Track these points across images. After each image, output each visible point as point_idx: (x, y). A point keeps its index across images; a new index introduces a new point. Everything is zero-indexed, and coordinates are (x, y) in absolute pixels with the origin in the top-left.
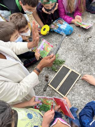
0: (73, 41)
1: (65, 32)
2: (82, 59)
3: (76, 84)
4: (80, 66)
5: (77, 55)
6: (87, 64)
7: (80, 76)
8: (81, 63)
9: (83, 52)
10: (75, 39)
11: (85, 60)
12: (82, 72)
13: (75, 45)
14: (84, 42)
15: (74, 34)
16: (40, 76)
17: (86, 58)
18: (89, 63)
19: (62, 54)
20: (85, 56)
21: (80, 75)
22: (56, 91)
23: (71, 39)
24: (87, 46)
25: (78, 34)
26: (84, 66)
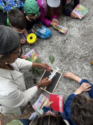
0: (53, 43)
2: (62, 59)
3: (60, 82)
4: (61, 66)
5: (58, 57)
6: (66, 64)
7: (62, 75)
8: (61, 64)
9: (62, 53)
10: (55, 42)
11: (64, 60)
12: (63, 71)
13: (55, 47)
14: (62, 44)
15: (53, 36)
16: (29, 80)
17: (65, 59)
18: (67, 63)
19: (45, 57)
20: (64, 56)
21: (62, 74)
22: (44, 91)
23: (51, 42)
24: (64, 47)
25: (56, 36)
26: (64, 65)
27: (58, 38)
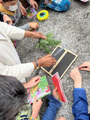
0: (70, 18)
1: (60, 7)
2: (80, 38)
3: (72, 67)
4: (77, 46)
5: (74, 34)
6: (85, 44)
7: (77, 58)
8: (78, 43)
9: (81, 30)
10: (73, 16)
11: (83, 39)
12: (80, 53)
13: (72, 22)
14: (83, 18)
15: (72, 9)
16: (32, 59)
17: (85, 37)
18: (87, 42)
20: (83, 34)
21: (77, 56)
22: (49, 75)
23: (67, 16)
24: (86, 23)
25: (76, 9)
26: (82, 45)
27: (78, 11)
